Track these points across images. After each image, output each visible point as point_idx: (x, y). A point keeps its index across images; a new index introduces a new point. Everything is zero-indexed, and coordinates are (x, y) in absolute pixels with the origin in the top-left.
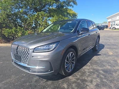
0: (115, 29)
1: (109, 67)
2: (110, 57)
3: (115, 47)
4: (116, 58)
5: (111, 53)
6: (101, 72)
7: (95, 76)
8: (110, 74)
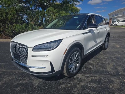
0: (117, 26)
1: (119, 56)
2: (118, 49)
3: (120, 42)
4: (123, 50)
5: (118, 46)
6: (114, 58)
7: (110, 61)
8: (121, 59)
